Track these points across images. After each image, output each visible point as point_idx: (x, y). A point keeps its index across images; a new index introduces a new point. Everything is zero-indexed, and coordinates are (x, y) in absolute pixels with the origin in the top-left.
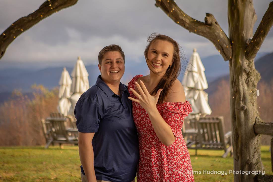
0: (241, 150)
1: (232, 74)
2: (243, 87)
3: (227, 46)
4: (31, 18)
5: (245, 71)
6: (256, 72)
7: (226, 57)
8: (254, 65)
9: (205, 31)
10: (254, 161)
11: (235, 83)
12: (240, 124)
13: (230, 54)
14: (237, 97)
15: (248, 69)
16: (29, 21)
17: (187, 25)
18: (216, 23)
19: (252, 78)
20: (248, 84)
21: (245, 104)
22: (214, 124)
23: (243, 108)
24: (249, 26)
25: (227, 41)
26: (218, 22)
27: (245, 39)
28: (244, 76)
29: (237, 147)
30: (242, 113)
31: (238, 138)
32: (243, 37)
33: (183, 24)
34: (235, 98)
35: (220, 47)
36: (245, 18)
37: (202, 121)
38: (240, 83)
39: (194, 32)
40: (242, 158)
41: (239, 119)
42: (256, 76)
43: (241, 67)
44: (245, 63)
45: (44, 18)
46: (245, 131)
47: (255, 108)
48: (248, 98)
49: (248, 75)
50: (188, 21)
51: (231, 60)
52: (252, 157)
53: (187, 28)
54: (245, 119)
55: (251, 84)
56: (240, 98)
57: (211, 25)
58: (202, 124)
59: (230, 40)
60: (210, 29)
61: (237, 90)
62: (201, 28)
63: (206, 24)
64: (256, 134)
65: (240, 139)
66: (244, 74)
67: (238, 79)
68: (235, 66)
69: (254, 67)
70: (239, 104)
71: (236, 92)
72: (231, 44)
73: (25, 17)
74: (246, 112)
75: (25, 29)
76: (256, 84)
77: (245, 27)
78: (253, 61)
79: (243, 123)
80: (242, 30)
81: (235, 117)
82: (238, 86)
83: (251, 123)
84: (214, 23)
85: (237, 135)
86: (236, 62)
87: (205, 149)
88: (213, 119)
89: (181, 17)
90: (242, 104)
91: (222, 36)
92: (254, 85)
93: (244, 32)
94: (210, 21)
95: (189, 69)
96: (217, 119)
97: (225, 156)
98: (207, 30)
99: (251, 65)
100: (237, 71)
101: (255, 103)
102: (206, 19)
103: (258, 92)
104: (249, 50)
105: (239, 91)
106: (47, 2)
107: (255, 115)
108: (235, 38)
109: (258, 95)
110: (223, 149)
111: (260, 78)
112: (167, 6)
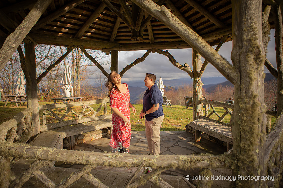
0: (196, 108)
1: (193, 83)
2: (197, 87)
6: (202, 82)
8: (201, 80)
9: (185, 69)
10: (199, 112)
11: (194, 86)
12: (195, 100)
13: (193, 76)
17: (178, 67)
18: (188, 66)
19: (200, 84)
20: (198, 86)
21: (197, 93)
24: (199, 67)
28: (197, 84)
31: (195, 104)
32: (197, 71)
34: (194, 91)
35: (189, 74)
36: (198, 65)
38: (196, 86)
39: (181, 69)
40: (196, 111)
41: (195, 97)
43: (196, 80)
44: (198, 80)
45: (134, 65)
46: (197, 101)
48: (198, 91)
49: (198, 83)
51: (193, 78)
52: (199, 110)
53: (178, 68)
54: (197, 98)
55: (199, 86)
56: (196, 91)
57: (186, 67)
62: (183, 68)
64: (201, 103)
66: (197, 83)
67: (195, 85)
69: (201, 81)
71: (194, 89)
72: (193, 73)
74: (197, 96)
75: (129, 69)
78: (201, 79)
80: (197, 68)
82: (195, 87)
83: (199, 99)
86: (195, 79)
89: (176, 64)
90: (196, 93)
91: (190, 70)
92: (200, 87)
93: (197, 69)
99: (200, 80)
100: (195, 82)
101: (201, 93)
102: (185, 65)
103: (202, 89)
104: (199, 75)
105: (195, 88)
106: (135, 60)
107: (200, 96)
108: (194, 71)
109: (202, 90)
111: (203, 84)
112: (172, 61)
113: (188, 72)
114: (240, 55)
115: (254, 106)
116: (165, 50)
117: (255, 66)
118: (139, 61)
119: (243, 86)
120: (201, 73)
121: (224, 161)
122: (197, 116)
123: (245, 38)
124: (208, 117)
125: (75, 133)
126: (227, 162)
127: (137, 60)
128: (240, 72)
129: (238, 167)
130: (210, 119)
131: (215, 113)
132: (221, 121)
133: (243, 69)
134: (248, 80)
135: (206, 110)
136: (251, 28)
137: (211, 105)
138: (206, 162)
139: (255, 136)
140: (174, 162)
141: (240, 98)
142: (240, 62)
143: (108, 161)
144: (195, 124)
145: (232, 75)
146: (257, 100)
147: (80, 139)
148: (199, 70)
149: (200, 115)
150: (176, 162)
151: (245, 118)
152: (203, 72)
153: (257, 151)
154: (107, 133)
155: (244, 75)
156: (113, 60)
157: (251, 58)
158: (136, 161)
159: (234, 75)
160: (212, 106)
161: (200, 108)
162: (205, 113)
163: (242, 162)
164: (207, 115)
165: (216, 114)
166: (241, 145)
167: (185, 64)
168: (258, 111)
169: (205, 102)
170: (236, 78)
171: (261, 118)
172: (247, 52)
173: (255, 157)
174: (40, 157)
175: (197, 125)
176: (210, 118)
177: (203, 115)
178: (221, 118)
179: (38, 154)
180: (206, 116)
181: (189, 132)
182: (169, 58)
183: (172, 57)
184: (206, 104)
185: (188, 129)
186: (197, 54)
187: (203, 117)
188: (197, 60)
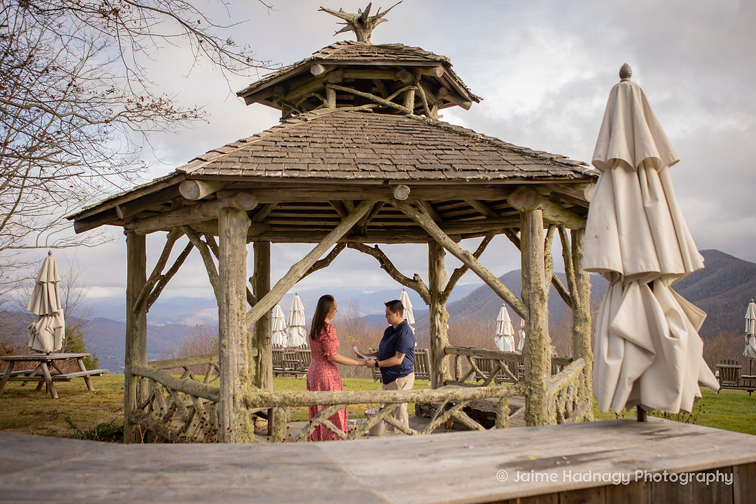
0: (436, 365)
1: (431, 314)
2: (438, 323)
3: (428, 296)
5: (439, 312)
6: (447, 312)
7: (427, 303)
8: (446, 308)
9: (414, 286)
10: (444, 372)
11: (433, 320)
12: (435, 347)
13: (429, 300)
14: (434, 329)
15: (441, 311)
17: (402, 281)
19: (444, 317)
20: (441, 321)
21: (439, 333)
22: (420, 355)
23: (437, 336)
24: (442, 283)
25: (427, 292)
26: (422, 279)
28: (439, 316)
29: (433, 363)
30: (437, 340)
32: (438, 290)
33: (399, 280)
35: (423, 296)
36: (439, 277)
38: (436, 320)
39: (407, 286)
40: (437, 369)
41: (435, 343)
42: (446, 316)
43: (437, 309)
44: (439, 307)
46: (439, 352)
47: (445, 337)
48: (441, 330)
49: (441, 315)
50: (402, 279)
51: (430, 305)
52: (442, 369)
53: (402, 283)
54: (439, 344)
55: (443, 321)
56: (436, 330)
57: (417, 281)
59: (430, 292)
60: (417, 284)
62: (412, 283)
63: (414, 280)
64: (446, 354)
65: (435, 357)
66: (438, 314)
67: (435, 318)
68: (433, 309)
69: (445, 310)
70: (435, 334)
71: (433, 326)
72: (431, 294)
74: (439, 339)
76: (446, 321)
77: (439, 283)
78: (445, 305)
79: (438, 347)
80: (438, 285)
81: (432, 343)
82: (435, 322)
83: (442, 348)
84: (419, 280)
85: (433, 355)
86: (433, 306)
88: (420, 351)
89: (398, 276)
90: (437, 334)
91: (424, 289)
93: (439, 287)
94: (417, 279)
96: (423, 351)
98: (415, 284)
99: (442, 308)
100: (434, 312)
101: (446, 334)
102: (414, 278)
103: (448, 326)
104: (441, 298)
105: (435, 325)
107: (445, 341)
108: (433, 290)
109: (448, 328)
110: (428, 378)
111: (449, 316)
112: (389, 268)
113: (419, 291)
114: (529, 295)
115: (541, 338)
116: (372, 246)
117: (541, 305)
118: (319, 266)
119: (532, 321)
120: (447, 295)
121: (519, 389)
122: (438, 381)
123: (532, 281)
124: (462, 381)
126: (521, 389)
128: (529, 309)
129: (530, 390)
130: (466, 384)
131: (476, 371)
133: (531, 306)
134: (536, 316)
135: (458, 368)
136: (537, 274)
137: (468, 357)
138: (505, 390)
139: (542, 362)
140: (477, 392)
141: (530, 331)
142: (529, 301)
143: (416, 396)
145: (523, 312)
146: (542, 333)
148: (442, 288)
149: (445, 378)
150: (479, 392)
151: (534, 348)
152: (452, 293)
153: (545, 376)
155: (532, 311)
156: (261, 263)
157: (538, 298)
158: (442, 394)
159: (524, 311)
160: (471, 358)
161: (446, 364)
162: (456, 373)
163: (534, 387)
164: (461, 376)
165: (478, 373)
166: (533, 371)
167: (415, 275)
168: (544, 342)
169: (458, 352)
170: (526, 315)
171: (547, 347)
172: (534, 293)
173: (544, 381)
174: (338, 400)
176: (466, 382)
177: (450, 378)
178: (487, 381)
179: (335, 397)
180: (457, 379)
181: (425, 417)
182: (381, 262)
183: (388, 260)
184: (458, 356)
185: (421, 410)
186: (438, 257)
187: (452, 383)
188: (439, 269)
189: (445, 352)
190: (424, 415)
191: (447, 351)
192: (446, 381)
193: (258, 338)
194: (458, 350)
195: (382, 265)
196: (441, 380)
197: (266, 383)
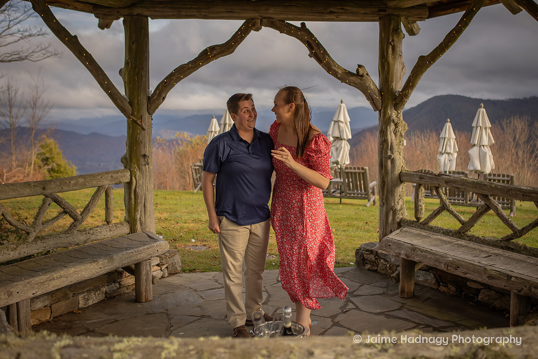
0: (387, 197)
1: (381, 124)
2: (391, 137)
3: (377, 97)
4: (190, 66)
5: (393, 121)
6: (404, 122)
7: (376, 107)
8: (402, 116)
9: (356, 82)
10: (398, 207)
11: (383, 133)
12: (386, 172)
13: (379, 104)
14: (385, 146)
15: (396, 120)
16: (189, 68)
17: (339, 76)
18: (367, 74)
19: (400, 128)
20: (395, 134)
21: (392, 153)
22: (359, 173)
23: (390, 156)
24: (399, 79)
25: (377, 92)
26: (369, 74)
27: (394, 90)
28: (393, 127)
29: (383, 194)
30: (389, 162)
31: (384, 185)
32: (392, 89)
33: (335, 74)
34: (383, 147)
35: (370, 98)
36: (395, 71)
37: (347, 171)
38: (389, 132)
39: (346, 83)
40: (387, 204)
41: (386, 167)
42: (403, 127)
43: (390, 117)
44: (393, 114)
45: (203, 65)
46: (391, 178)
47: (401, 157)
48: (395, 147)
49: (396, 125)
50: (340, 72)
51: (380, 111)
52: (396, 203)
53: (339, 79)
54: (391, 168)
55: (398, 134)
56: (388, 147)
57: (362, 76)
58: (347, 173)
59: (380, 91)
60: (361, 80)
61: (385, 139)
62: (353, 78)
63: (358, 74)
64: (401, 182)
65: (386, 186)
66: (392, 124)
67: (387, 129)
68: (384, 116)
69: (402, 118)
70: (387, 153)
71: (384, 142)
72: (381, 95)
73: (185, 64)
74: (393, 161)
75: (185, 76)
76: (403, 134)
77: (394, 79)
78: (401, 112)
79: (390, 172)
80: (392, 82)
81: (382, 165)
82: (386, 135)
83: (397, 172)
84: (365, 74)
85: (383, 184)
86: (385, 113)
87: (350, 198)
89: (333, 68)
90: (389, 153)
91: (372, 87)
92: (401, 136)
93: (394, 84)
94: (361, 72)
95: (335, 119)
96: (363, 169)
97: (368, 205)
98: (359, 80)
99: (398, 116)
100: (386, 121)
101: (402, 154)
102: (358, 70)
103: (405, 142)
104: (397, 101)
105: (387, 140)
106: (206, 50)
107: (401, 163)
108: (385, 89)
109: (405, 144)
110: (367, 198)
111: (407, 128)
112: (321, 56)
113: (365, 90)
118: (219, 53)
120: (407, 95)
122: (390, 222)
124: (426, 223)
125: (33, 288)
127: (212, 48)
130: (432, 227)
131: (448, 210)
132: (469, 233)
135: (420, 203)
137: (437, 189)
144: (399, 245)
147: (40, 309)
148: (399, 86)
149: (399, 216)
152: (411, 93)
154: (120, 284)
160: (440, 189)
161: (404, 195)
162: (417, 209)
164: (424, 216)
165: (451, 213)
175: (409, 247)
176: (433, 223)
177: (406, 216)
178: (467, 225)
180: (418, 219)
181: (369, 270)
182: (310, 47)
183: (319, 45)
184: (420, 185)
185: (364, 259)
186: (393, 41)
187: (410, 224)
188: (394, 59)
189: (401, 178)
190: (368, 266)
191: (403, 178)
192: (401, 220)
193: (130, 155)
194: (421, 178)
195: (311, 53)
196: (394, 219)
197: (143, 219)
